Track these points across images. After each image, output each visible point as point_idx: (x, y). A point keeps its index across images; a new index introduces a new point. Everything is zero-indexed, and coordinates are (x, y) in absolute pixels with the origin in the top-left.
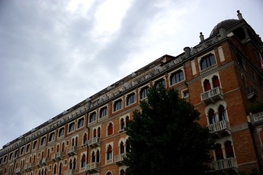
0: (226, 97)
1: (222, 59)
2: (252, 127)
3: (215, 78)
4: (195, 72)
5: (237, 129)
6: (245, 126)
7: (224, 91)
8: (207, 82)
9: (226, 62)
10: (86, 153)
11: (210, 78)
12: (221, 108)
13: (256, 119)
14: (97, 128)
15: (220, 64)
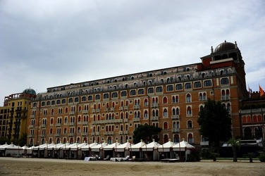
0: (231, 101)
1: (232, 82)
2: (240, 115)
3: (227, 90)
4: (218, 85)
5: (234, 114)
6: (238, 114)
7: (231, 97)
8: (223, 91)
9: (233, 85)
10: (147, 110)
11: (225, 90)
12: (229, 105)
13: (242, 112)
14: (155, 98)
15: (231, 85)
